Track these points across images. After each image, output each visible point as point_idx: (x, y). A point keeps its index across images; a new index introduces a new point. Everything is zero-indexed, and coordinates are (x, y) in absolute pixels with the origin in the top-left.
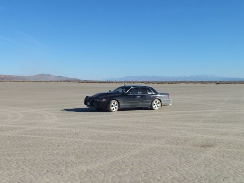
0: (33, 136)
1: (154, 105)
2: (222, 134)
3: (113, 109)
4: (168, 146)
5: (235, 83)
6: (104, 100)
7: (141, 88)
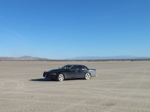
0: (4, 99)
1: (86, 76)
2: (123, 96)
3: (61, 79)
4: (86, 105)
5: (143, 60)
6: (55, 74)
7: (78, 66)
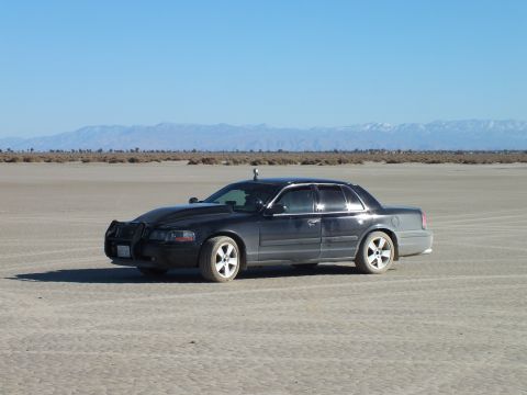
1: (370, 252)
3: (222, 271)
6: (188, 235)
7: (321, 188)
